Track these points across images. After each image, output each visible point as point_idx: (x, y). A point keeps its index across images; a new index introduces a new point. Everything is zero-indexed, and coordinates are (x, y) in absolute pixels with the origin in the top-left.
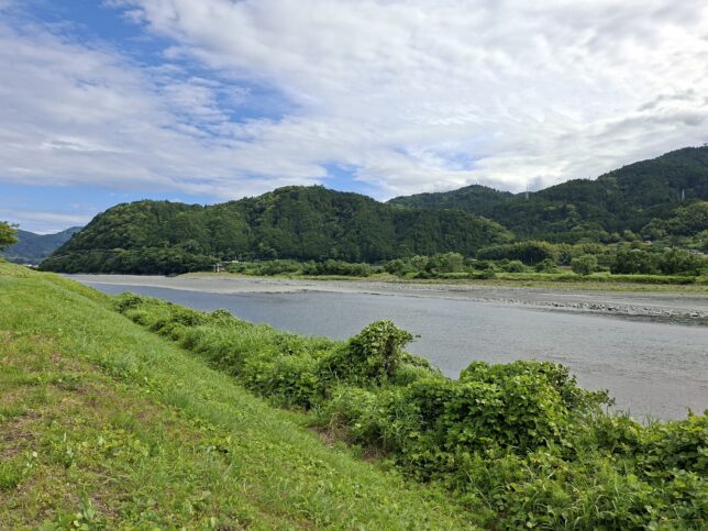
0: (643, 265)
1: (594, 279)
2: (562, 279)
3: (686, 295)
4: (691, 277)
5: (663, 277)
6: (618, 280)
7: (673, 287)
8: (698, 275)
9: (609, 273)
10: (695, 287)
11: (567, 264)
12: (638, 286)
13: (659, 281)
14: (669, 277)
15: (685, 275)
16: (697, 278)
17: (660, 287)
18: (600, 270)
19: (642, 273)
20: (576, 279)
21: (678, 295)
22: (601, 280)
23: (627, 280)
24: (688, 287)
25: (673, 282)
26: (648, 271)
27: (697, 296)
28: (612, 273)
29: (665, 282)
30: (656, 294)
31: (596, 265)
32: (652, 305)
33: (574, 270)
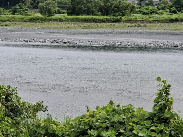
0: (89, 8)
1: (55, 20)
2: (32, 20)
3: (116, 30)
4: (119, 17)
5: (102, 18)
6: (72, 20)
7: (108, 24)
8: (124, 15)
9: (66, 15)
10: (121, 24)
11: (36, 7)
12: (86, 24)
13: (99, 20)
14: (106, 17)
15: (115, 15)
16: (123, 18)
17: (100, 25)
18: (60, 13)
19: (88, 14)
20: (42, 20)
21: (111, 30)
22: (61, 20)
23: (78, 20)
24: (117, 24)
25: (108, 21)
26: (93, 13)
27: (122, 30)
28: (68, 15)
29: (103, 21)
30: (96, 30)
31: (57, 9)
32: (93, 38)
33: (41, 12)
